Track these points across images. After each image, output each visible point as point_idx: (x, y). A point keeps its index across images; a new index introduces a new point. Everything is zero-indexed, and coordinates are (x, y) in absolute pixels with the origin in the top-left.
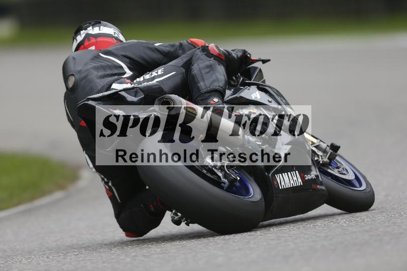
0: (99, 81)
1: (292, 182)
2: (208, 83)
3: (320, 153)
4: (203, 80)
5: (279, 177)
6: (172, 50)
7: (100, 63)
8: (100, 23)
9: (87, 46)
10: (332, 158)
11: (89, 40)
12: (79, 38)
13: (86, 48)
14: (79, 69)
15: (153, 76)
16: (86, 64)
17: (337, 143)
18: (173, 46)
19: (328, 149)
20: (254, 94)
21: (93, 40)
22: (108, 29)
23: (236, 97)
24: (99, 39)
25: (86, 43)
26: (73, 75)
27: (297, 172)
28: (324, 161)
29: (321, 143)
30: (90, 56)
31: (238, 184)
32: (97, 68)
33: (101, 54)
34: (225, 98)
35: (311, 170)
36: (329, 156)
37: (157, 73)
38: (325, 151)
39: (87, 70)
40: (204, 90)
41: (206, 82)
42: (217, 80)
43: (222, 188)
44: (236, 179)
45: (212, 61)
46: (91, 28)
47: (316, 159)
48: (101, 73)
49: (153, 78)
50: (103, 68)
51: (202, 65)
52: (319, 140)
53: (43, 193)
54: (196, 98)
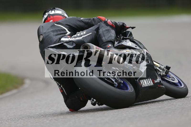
0: (54, 37)
1: (148, 83)
2: (106, 38)
3: (161, 71)
4: (104, 36)
5: (142, 81)
6: (89, 21)
7: (55, 29)
8: (55, 8)
9: (49, 20)
10: (167, 73)
11: (50, 17)
12: (45, 16)
13: (48, 21)
14: (45, 32)
15: (81, 34)
16: (48, 29)
17: (169, 66)
18: (90, 19)
19: (165, 69)
20: (128, 43)
21: (52, 17)
22: (59, 12)
23: (120, 45)
24: (54, 17)
25: (49, 19)
26: (42, 35)
27: (150, 79)
28: (163, 74)
29: (161, 66)
30: (50, 25)
31: (122, 85)
32: (53, 31)
33: (55, 24)
34: (115, 45)
35: (157, 78)
36: (165, 72)
37: (83, 33)
38: (163, 70)
39: (49, 32)
40: (105, 41)
41: (106, 37)
42: (111, 36)
43: (115, 87)
44: (121, 82)
45: (108, 28)
46: (50, 11)
47: (159, 73)
48: (55, 33)
49: (81, 36)
50: (57, 31)
51: (104, 30)
52: (160, 65)
53: (8, 91)
54: (101, 45)
